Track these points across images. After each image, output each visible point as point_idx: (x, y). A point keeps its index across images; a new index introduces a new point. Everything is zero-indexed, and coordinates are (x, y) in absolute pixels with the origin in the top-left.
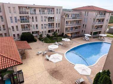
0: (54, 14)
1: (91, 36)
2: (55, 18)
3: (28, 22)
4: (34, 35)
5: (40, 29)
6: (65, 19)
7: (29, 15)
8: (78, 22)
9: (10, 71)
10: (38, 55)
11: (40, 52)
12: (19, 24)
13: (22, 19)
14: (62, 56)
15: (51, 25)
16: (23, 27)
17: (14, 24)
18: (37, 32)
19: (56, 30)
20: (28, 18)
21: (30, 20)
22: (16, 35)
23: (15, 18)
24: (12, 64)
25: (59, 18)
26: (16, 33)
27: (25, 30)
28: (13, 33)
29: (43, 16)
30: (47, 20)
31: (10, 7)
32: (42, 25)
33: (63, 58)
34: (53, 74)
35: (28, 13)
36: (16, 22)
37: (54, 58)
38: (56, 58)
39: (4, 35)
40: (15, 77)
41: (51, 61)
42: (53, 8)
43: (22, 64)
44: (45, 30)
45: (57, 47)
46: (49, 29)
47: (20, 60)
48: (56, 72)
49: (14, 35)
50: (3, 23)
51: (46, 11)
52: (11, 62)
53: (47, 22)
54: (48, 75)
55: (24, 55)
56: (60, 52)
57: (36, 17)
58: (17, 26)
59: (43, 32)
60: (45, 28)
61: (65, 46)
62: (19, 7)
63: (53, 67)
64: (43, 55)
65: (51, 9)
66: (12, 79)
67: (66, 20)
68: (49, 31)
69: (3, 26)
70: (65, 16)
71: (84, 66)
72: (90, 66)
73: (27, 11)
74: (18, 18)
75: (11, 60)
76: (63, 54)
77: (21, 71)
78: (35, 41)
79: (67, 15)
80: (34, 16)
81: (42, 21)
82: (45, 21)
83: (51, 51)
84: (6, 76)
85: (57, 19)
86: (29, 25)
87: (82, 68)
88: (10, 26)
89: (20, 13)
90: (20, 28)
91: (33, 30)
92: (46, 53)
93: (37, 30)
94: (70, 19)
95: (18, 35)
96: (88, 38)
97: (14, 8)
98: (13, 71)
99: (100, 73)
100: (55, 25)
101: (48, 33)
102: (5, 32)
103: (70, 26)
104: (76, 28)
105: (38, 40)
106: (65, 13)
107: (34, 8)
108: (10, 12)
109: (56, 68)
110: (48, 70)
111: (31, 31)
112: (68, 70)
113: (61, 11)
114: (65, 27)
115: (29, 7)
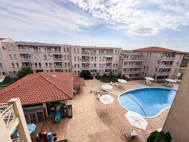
0: (112, 54)
1: (153, 80)
2: (113, 58)
3: (88, 61)
4: (91, 73)
5: (98, 68)
6: (123, 60)
7: (90, 55)
8: (138, 63)
9: (62, 104)
10: (91, 92)
11: (93, 90)
12: (81, 63)
13: (84, 58)
15: (108, 65)
16: (84, 65)
18: (95, 71)
19: (114, 70)
20: (88, 58)
21: (90, 59)
22: (77, 72)
23: (78, 57)
24: (63, 97)
25: (118, 59)
26: (77, 69)
28: (75, 70)
29: (102, 56)
30: (105, 60)
32: (100, 64)
33: (116, 102)
34: (102, 116)
35: (89, 54)
36: (78, 61)
37: (104, 99)
38: (107, 100)
39: (68, 71)
40: (65, 111)
41: (101, 102)
42: (112, 50)
44: (102, 69)
45: (111, 87)
46: (106, 69)
48: (105, 114)
49: (75, 72)
50: (69, 61)
51: (105, 52)
53: (105, 62)
54: (96, 116)
55: (78, 91)
56: (114, 93)
57: (95, 58)
58: (79, 65)
59: (100, 71)
60: (103, 67)
61: (120, 88)
62: (83, 49)
63: (103, 108)
64: (96, 94)
65: (110, 50)
66: (62, 112)
69: (69, 63)
70: (123, 57)
71: (138, 116)
73: (88, 51)
74: (81, 57)
75: (64, 93)
76: (115, 97)
77: (71, 105)
78: (92, 78)
79: (126, 56)
80: (94, 57)
81: (100, 60)
82: (103, 60)
83: (105, 91)
84: (58, 108)
85: (115, 59)
86: (88, 64)
87: (135, 118)
88: (73, 64)
89: (83, 54)
90: (81, 66)
91: (92, 69)
92: (99, 92)
93: (95, 69)
94: (129, 60)
95: (79, 72)
96: (150, 83)
97: (78, 49)
98: (65, 104)
100: (113, 64)
101: (105, 72)
102: (69, 68)
103: (128, 66)
104: (136, 69)
105: (94, 78)
106: (124, 54)
107: (94, 50)
108: (75, 53)
109: (106, 110)
110: (97, 110)
111: (89, 70)
112: (119, 115)
113: (120, 52)
114: (123, 68)
115: (90, 49)
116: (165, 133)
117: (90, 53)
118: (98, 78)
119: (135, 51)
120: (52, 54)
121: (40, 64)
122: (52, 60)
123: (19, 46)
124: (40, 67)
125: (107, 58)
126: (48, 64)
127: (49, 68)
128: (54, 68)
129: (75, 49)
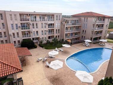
0: (54, 20)
2: (55, 24)
3: (29, 28)
4: (34, 41)
5: (40, 36)
6: (64, 26)
7: (30, 22)
8: (78, 28)
10: (38, 61)
11: (40, 59)
12: (20, 31)
13: (23, 26)
14: (62, 63)
15: (51, 31)
16: (24, 33)
17: (15, 31)
18: (38, 39)
19: (56, 36)
20: (29, 24)
21: (31, 26)
22: (17, 42)
23: (17, 25)
25: (59, 24)
26: (17, 39)
27: (25, 37)
28: (14, 40)
29: (44, 22)
30: (47, 26)
31: (11, 15)
32: (42, 31)
33: (64, 64)
34: (54, 81)
35: (28, 20)
36: (17, 29)
38: (57, 65)
39: (4, 42)
41: (51, 68)
42: (53, 15)
43: (22, 71)
44: (45, 36)
45: (57, 53)
46: (49, 35)
47: (20, 68)
48: (56, 79)
49: (15, 42)
50: (4, 30)
51: (46, 18)
52: (12, 69)
53: (47, 29)
54: (48, 82)
55: (24, 62)
56: (60, 58)
57: (37, 24)
58: (18, 33)
59: (43, 38)
60: (45, 34)
61: (65, 52)
62: (20, 15)
63: (54, 74)
64: (44, 62)
65: (51, 16)
67: (66, 26)
68: (49, 37)
69: (5, 33)
70: (64, 23)
71: (85, 73)
72: (91, 73)
73: (28, 18)
74: (19, 25)
75: (12, 67)
76: (63, 61)
78: (36, 47)
79: (67, 22)
80: (35, 23)
81: (42, 27)
82: (45, 27)
83: (51, 57)
85: (57, 25)
86: (29, 32)
87: (84, 75)
89: (21, 20)
90: (20, 34)
91: (34, 37)
92: (46, 60)
93: (38, 37)
94: (70, 25)
95: (19, 41)
97: (15, 15)
98: (13, 79)
99: (102, 80)
102: (6, 38)
103: (69, 32)
104: (76, 34)
105: (38, 46)
106: (65, 19)
107: (34, 15)
108: (12, 20)
109: (57, 76)
110: (48, 77)
111: (31, 38)
112: (69, 77)
113: (61, 17)
114: (65, 33)
115: (30, 15)
116: (109, 78)
117: (30, 20)
118: (41, 46)
119: (74, 16)
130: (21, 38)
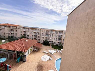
0: (62, 34)
2: (63, 36)
4: (50, 43)
7: (50, 33)
9: (22, 53)
12: (45, 37)
13: (46, 35)
21: (50, 36)
23: (44, 34)
36: (44, 35)
40: (22, 57)
44: (56, 41)
46: (58, 41)
48: (41, 67)
49: (42, 41)
50: (40, 35)
59: (55, 42)
62: (47, 30)
74: (45, 34)
80: (52, 34)
86: (49, 38)
88: (41, 37)
89: (46, 32)
92: (47, 53)
93: (52, 41)
95: (43, 41)
100: (62, 40)
101: (57, 43)
105: (50, 45)
108: (43, 32)
111: (49, 40)
115: (51, 31)
118: (53, 46)
120: (34, 31)
121: (29, 35)
122: (33, 34)
123: (23, 28)
124: (29, 37)
125: (59, 36)
126: (32, 36)
127: (31, 38)
128: (33, 38)
129: (43, 30)
130: (45, 40)
